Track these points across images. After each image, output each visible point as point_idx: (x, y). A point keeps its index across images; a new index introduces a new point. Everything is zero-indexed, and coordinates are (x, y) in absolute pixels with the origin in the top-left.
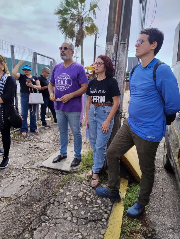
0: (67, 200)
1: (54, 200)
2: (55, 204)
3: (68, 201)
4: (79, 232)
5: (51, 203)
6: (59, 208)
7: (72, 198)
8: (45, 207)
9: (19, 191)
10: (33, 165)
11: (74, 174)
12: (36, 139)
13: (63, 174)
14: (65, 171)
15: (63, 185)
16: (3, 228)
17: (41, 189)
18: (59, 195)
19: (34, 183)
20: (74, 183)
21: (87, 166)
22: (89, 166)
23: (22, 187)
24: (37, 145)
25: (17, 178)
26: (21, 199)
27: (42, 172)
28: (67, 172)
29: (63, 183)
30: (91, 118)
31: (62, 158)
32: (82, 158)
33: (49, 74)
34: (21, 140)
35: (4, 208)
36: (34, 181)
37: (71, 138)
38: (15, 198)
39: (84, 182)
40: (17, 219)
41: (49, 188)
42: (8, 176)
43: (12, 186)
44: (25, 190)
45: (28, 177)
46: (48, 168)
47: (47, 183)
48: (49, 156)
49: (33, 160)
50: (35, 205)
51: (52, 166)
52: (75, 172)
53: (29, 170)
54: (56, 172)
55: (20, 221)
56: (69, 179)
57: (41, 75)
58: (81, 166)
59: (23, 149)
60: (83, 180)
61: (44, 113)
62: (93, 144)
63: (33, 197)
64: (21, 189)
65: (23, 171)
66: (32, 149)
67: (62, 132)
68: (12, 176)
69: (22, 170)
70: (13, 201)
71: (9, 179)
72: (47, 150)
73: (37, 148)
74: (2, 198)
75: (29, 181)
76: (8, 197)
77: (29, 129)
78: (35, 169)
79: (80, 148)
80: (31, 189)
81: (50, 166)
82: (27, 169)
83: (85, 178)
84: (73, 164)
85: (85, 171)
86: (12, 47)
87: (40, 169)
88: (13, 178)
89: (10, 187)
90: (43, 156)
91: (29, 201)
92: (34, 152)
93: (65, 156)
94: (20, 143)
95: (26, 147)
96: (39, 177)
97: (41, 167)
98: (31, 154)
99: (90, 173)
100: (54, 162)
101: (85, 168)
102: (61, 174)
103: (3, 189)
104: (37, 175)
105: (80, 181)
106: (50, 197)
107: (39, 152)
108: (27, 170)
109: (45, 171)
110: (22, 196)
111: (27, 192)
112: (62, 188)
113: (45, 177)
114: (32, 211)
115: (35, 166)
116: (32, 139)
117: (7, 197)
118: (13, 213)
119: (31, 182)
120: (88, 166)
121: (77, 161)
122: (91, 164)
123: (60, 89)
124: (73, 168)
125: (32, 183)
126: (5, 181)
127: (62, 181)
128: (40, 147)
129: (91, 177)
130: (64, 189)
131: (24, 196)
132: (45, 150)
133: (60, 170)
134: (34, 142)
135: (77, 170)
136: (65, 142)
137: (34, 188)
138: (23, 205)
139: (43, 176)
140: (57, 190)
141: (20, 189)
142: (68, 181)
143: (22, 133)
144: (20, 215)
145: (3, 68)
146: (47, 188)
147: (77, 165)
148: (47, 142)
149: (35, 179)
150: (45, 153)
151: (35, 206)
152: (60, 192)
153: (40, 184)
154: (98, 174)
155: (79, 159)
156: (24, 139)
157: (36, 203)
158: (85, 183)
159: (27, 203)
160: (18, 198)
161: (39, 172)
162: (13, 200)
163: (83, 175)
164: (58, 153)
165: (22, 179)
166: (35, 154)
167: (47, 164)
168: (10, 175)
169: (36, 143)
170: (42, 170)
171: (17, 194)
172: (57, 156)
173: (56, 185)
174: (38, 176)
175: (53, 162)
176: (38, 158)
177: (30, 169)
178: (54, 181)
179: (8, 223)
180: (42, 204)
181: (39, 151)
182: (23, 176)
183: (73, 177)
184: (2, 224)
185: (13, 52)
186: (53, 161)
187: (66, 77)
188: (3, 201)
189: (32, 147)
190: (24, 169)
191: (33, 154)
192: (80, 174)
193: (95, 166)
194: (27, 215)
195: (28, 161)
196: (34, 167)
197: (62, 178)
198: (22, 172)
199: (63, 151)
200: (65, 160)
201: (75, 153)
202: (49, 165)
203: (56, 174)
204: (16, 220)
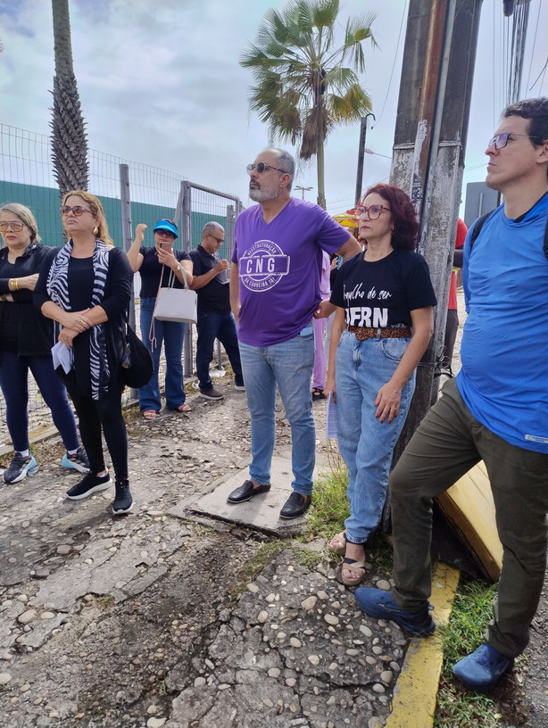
0: (268, 617)
1: (231, 614)
2: (235, 627)
3: (273, 621)
4: (303, 716)
5: (222, 623)
6: (245, 640)
7: (282, 613)
8: (204, 632)
9: (133, 579)
10: (174, 507)
11: (288, 541)
12: (183, 433)
13: (258, 539)
14: (264, 531)
15: (256, 570)
16: (88, 678)
17: (194, 578)
18: (244, 600)
19: (175, 559)
20: (291, 568)
21: (331, 520)
22: (337, 521)
23: (142, 567)
24: (186, 449)
25: (130, 542)
26: (139, 604)
27: (198, 528)
28: (270, 534)
29: (258, 566)
30: (344, 372)
31: (255, 490)
32: (315, 493)
33: (221, 244)
34: (142, 432)
35: (93, 624)
36: (175, 552)
37: (283, 433)
38: (122, 600)
39: (320, 566)
40: (127, 660)
41: (216, 576)
42: (105, 536)
43: (114, 565)
44: (150, 577)
45: (158, 539)
46: (214, 517)
47: (211, 562)
48: (217, 482)
49: (174, 491)
50: (175, 622)
51: (225, 513)
52: (294, 536)
53: (161, 521)
54: (238, 532)
55: (134, 664)
56: (275, 555)
57: (200, 248)
58: (311, 516)
59: (146, 459)
60: (316, 561)
61: (205, 356)
62: (348, 452)
63: (173, 602)
64: (140, 575)
65: (145, 523)
66: (171, 459)
67: (257, 413)
68: (115, 534)
69: (144, 519)
70: (116, 607)
71: (108, 543)
72: (212, 464)
73: (185, 458)
74: (87, 594)
75: (163, 553)
76: (103, 595)
77: (163, 402)
78: (179, 518)
79: (309, 461)
80: (166, 575)
81: (219, 513)
82: (157, 516)
83: (323, 554)
84: (288, 510)
85: (323, 533)
86: (124, 169)
87: (192, 518)
88: (117, 541)
89: (108, 567)
90: (202, 483)
91: (160, 609)
92: (175, 470)
93: (264, 484)
94: (139, 442)
95: (155, 454)
96: (191, 544)
97: (195, 513)
98: (167, 473)
99: (338, 540)
100: (232, 501)
101: (325, 526)
102: (252, 536)
103: (90, 570)
104: (184, 536)
105: (308, 563)
106: (219, 602)
107: (188, 470)
108: (157, 519)
109: (206, 526)
110: (141, 593)
111: (156, 585)
112: (255, 579)
113: (207, 542)
114: (168, 639)
115: (178, 510)
116: (171, 431)
117: (100, 593)
118: (115, 640)
119: (168, 555)
120: (333, 520)
121: (300, 502)
122: (341, 512)
123: (254, 288)
124: (288, 521)
125: (170, 558)
126: (96, 548)
127: (255, 560)
128: (194, 455)
129: (341, 553)
130: (259, 584)
131: (148, 594)
132: (208, 465)
133: (250, 525)
134: (176, 439)
135: (298, 530)
136: (265, 444)
137: (174, 572)
138: (143, 619)
139: (201, 540)
140: (239, 584)
141: (135, 574)
142: (273, 562)
143: (145, 414)
144: (136, 647)
145: (96, 230)
146: (211, 577)
147: (300, 514)
148: (214, 441)
149: (177, 546)
150: (206, 475)
151: (175, 627)
152: (248, 590)
153: (191, 564)
154: (362, 547)
155: (306, 498)
156: (150, 429)
157: (179, 619)
158: (325, 572)
159: (155, 617)
160: (131, 598)
161: (188, 526)
162: (116, 602)
163: (318, 547)
164: (245, 476)
165: (143, 544)
166: (180, 475)
167: (213, 506)
168: (109, 530)
169: (181, 442)
170: (199, 523)
171: (128, 586)
172: (241, 483)
173: (236, 569)
174: (188, 538)
175: (229, 502)
176: (186, 486)
177: (164, 518)
178: (232, 556)
179: (102, 668)
180: (196, 622)
181: (189, 467)
182: (144, 537)
183: (285, 550)
184: (86, 669)
185: (125, 184)
186: (230, 498)
187: (271, 252)
188: (91, 605)
189: (171, 455)
190: (150, 515)
191: (174, 475)
192: (306, 542)
193: (355, 520)
194: (154, 650)
195: (160, 493)
196: (175, 513)
197: (253, 551)
198: (144, 526)
199: (259, 470)
200: (263, 498)
201: (293, 478)
202: (218, 508)
203: (237, 537)
204: (124, 661)
